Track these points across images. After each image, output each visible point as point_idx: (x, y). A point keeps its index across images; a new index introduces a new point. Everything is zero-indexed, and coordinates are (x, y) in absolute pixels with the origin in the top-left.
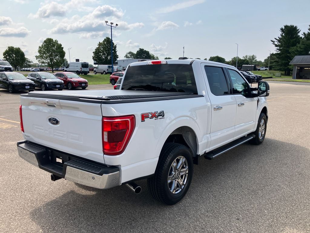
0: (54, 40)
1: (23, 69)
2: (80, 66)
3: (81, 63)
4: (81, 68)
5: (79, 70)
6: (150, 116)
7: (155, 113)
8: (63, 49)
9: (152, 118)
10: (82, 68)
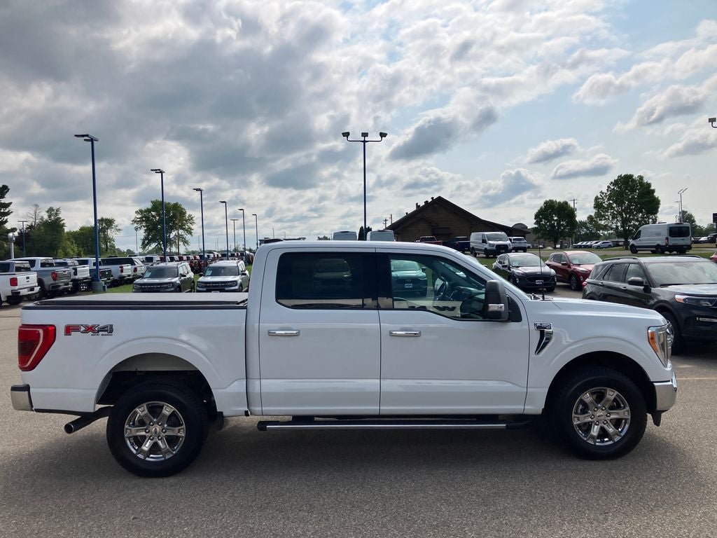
0: (636, 176)
1: (579, 244)
2: (665, 233)
3: (669, 225)
4: (667, 239)
5: (662, 243)
6: (83, 329)
7: (93, 326)
8: (655, 194)
9: (86, 332)
10: (670, 238)
